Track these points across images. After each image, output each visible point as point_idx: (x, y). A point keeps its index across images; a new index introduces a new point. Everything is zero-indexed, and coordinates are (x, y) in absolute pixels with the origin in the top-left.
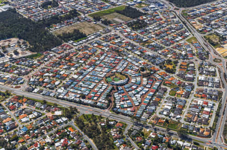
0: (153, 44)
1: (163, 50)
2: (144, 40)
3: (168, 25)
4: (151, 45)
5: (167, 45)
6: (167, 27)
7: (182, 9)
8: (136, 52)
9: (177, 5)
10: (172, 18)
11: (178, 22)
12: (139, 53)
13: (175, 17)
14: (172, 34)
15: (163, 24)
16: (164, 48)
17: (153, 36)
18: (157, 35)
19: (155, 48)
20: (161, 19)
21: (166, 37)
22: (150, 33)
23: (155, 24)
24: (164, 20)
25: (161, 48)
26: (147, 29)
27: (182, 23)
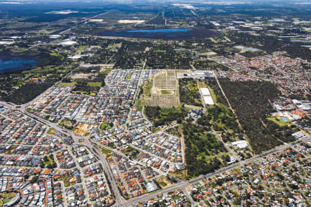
0: (19, 148)
1: (32, 150)
2: (7, 148)
3: (20, 125)
4: (18, 150)
5: (33, 144)
6: (22, 127)
7: (23, 106)
8: (7, 163)
9: (16, 103)
10: (21, 117)
11: (28, 120)
12: (12, 163)
13: (22, 116)
14: (31, 132)
15: (15, 125)
16: (31, 147)
17: (13, 140)
18: (17, 138)
19: (24, 151)
20: (11, 122)
21: (27, 137)
22: (9, 138)
23: (7, 128)
24: (14, 121)
25: (30, 149)
26: (2, 135)
27: (33, 119)
